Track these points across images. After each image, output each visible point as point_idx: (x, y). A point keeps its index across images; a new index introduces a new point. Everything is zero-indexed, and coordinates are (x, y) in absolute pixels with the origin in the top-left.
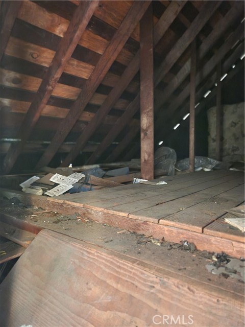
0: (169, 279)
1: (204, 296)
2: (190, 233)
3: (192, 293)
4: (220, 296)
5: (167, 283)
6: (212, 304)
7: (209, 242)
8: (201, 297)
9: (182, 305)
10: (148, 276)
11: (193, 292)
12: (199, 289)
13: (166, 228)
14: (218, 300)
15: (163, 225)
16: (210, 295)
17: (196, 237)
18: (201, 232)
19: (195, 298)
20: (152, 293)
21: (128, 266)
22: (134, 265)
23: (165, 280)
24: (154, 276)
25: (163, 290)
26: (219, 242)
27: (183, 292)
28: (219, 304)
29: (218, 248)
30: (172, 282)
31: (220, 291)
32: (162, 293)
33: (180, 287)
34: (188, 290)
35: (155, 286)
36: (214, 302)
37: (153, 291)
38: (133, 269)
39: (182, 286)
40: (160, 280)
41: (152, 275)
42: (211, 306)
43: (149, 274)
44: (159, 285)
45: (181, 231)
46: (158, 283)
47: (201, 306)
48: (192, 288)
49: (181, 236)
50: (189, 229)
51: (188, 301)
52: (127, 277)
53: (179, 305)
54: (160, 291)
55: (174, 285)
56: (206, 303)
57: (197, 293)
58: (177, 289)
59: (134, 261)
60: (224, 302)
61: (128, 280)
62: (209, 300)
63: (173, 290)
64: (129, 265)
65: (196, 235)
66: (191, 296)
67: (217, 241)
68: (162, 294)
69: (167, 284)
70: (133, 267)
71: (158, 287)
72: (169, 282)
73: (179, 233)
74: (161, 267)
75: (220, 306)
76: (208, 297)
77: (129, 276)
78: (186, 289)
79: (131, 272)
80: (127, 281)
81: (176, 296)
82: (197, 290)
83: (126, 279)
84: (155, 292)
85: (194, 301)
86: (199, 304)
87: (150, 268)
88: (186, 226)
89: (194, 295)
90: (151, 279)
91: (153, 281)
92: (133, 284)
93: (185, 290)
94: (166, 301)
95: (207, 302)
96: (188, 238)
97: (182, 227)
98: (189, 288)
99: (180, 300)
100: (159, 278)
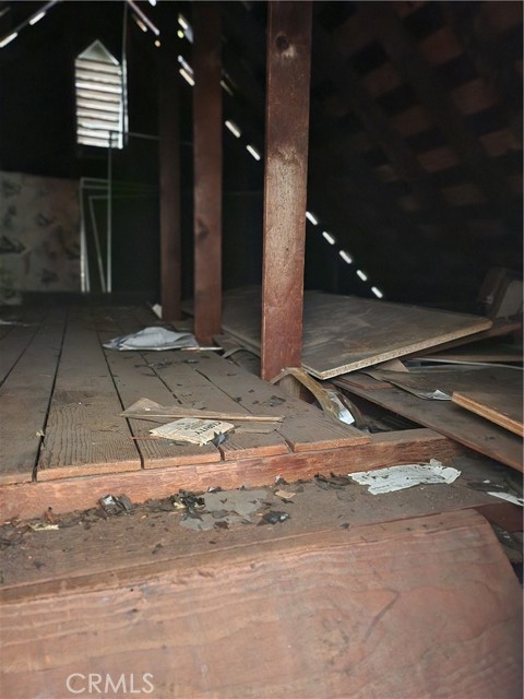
0: (157, 578)
1: (229, 571)
2: (117, 478)
3: (209, 578)
4: (250, 557)
5: (158, 586)
6: (248, 576)
7: (157, 481)
8: (227, 576)
9: (204, 607)
10: (110, 597)
11: (211, 575)
12: (216, 565)
13: (56, 486)
14: (252, 566)
15: (48, 481)
16: (236, 565)
17: (131, 482)
18: (139, 468)
19: (220, 583)
20: (138, 624)
21: (47, 606)
22: (61, 593)
23: (152, 584)
24: (124, 589)
25: (157, 604)
26: (174, 475)
27: (194, 586)
28: (257, 570)
29: (173, 486)
30: (165, 580)
31: (243, 551)
32: (159, 611)
33: (186, 579)
34: (202, 578)
35: (138, 606)
36: (248, 572)
37: (138, 617)
38: (64, 603)
39: (188, 576)
40: (142, 590)
41: (119, 591)
42: (247, 580)
43: (111, 592)
44: (145, 600)
45: (96, 479)
46: (140, 599)
47: (233, 590)
48: (204, 569)
49: (97, 490)
50: (113, 470)
51: (209, 596)
52: (60, 627)
53: (199, 610)
54: (151, 612)
55: (174, 583)
56: (238, 581)
57: (218, 573)
58: (183, 587)
59: (54, 588)
60: (261, 564)
61: (64, 633)
62: (240, 573)
63: (176, 593)
64: (51, 600)
65: (129, 478)
66: (212, 584)
67: (170, 475)
68: (160, 613)
69: (158, 589)
70: (62, 599)
71: (144, 605)
72: (161, 583)
73: (91, 486)
74: (122, 567)
75: (259, 573)
76: (237, 569)
77: (63, 623)
78: (196, 577)
79: (63, 613)
80: (65, 637)
81: (186, 600)
82: (215, 568)
83: (60, 634)
84: (142, 619)
85: (219, 588)
86: (230, 589)
87: (105, 581)
88: (105, 467)
89: (215, 581)
90: (121, 599)
91: (128, 601)
92: (85, 633)
93: (196, 581)
94: (172, 620)
95: (239, 577)
96: (114, 490)
97: (97, 471)
98: (201, 574)
99: (196, 602)
100: (136, 588)
